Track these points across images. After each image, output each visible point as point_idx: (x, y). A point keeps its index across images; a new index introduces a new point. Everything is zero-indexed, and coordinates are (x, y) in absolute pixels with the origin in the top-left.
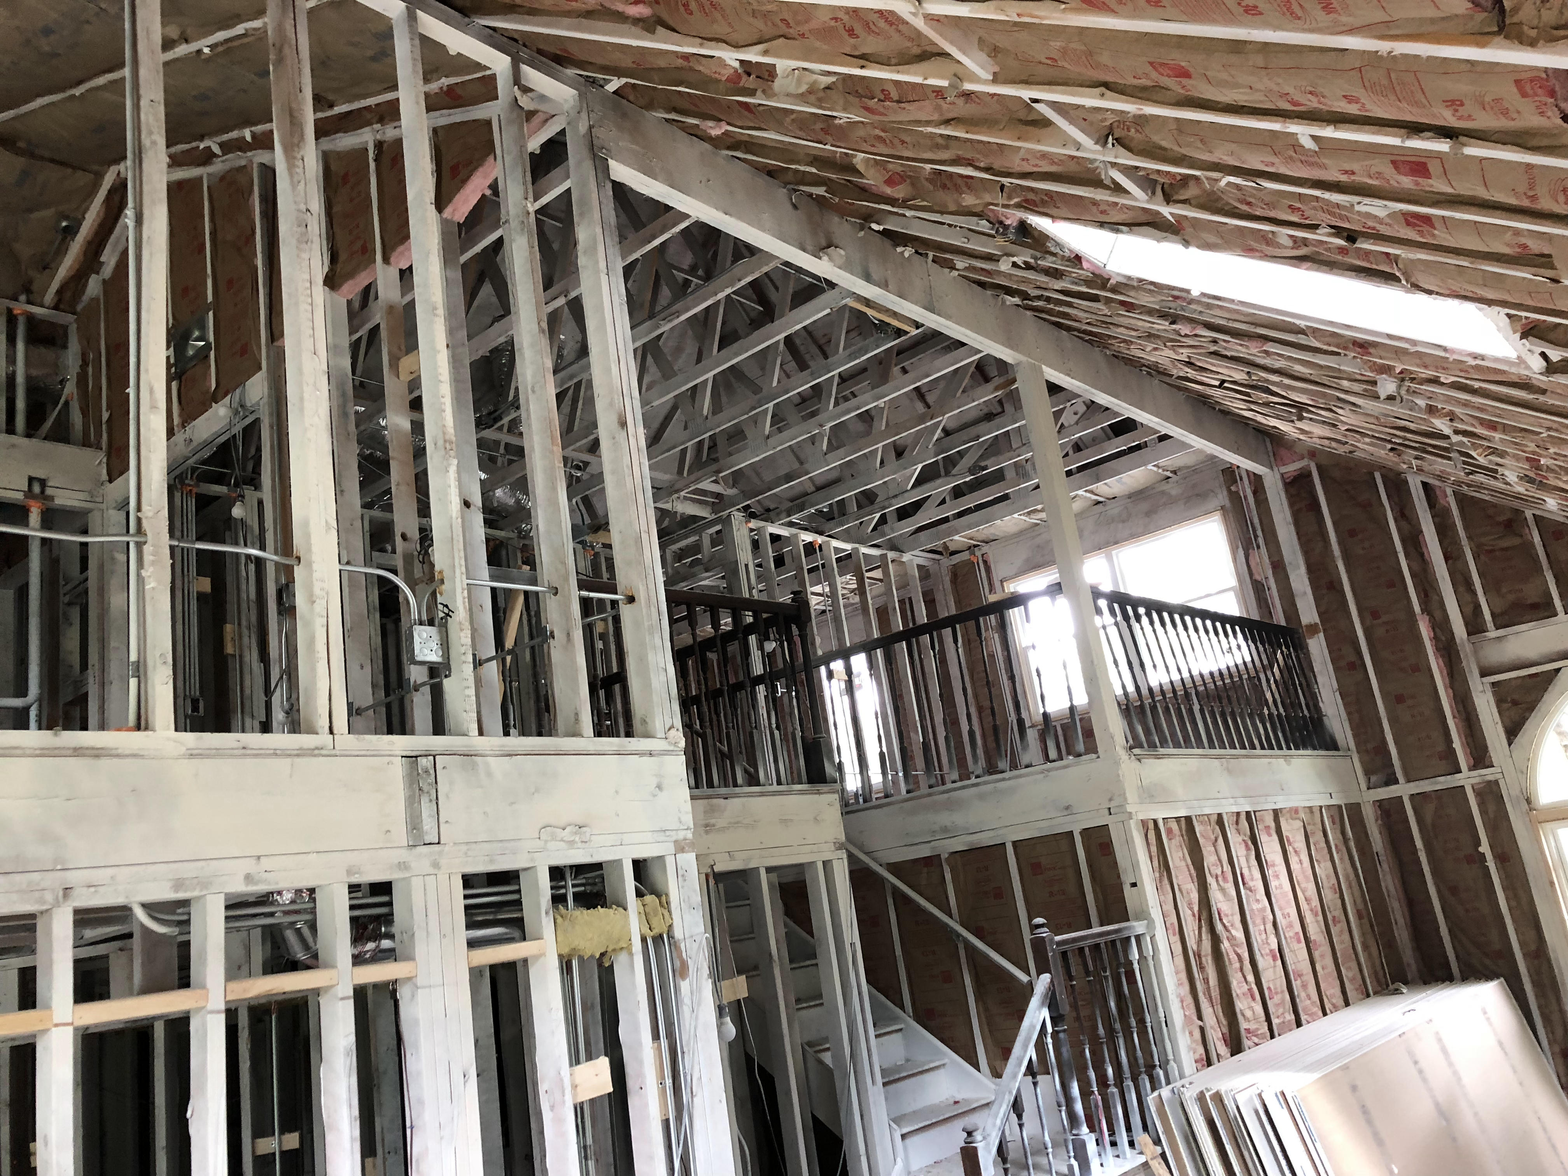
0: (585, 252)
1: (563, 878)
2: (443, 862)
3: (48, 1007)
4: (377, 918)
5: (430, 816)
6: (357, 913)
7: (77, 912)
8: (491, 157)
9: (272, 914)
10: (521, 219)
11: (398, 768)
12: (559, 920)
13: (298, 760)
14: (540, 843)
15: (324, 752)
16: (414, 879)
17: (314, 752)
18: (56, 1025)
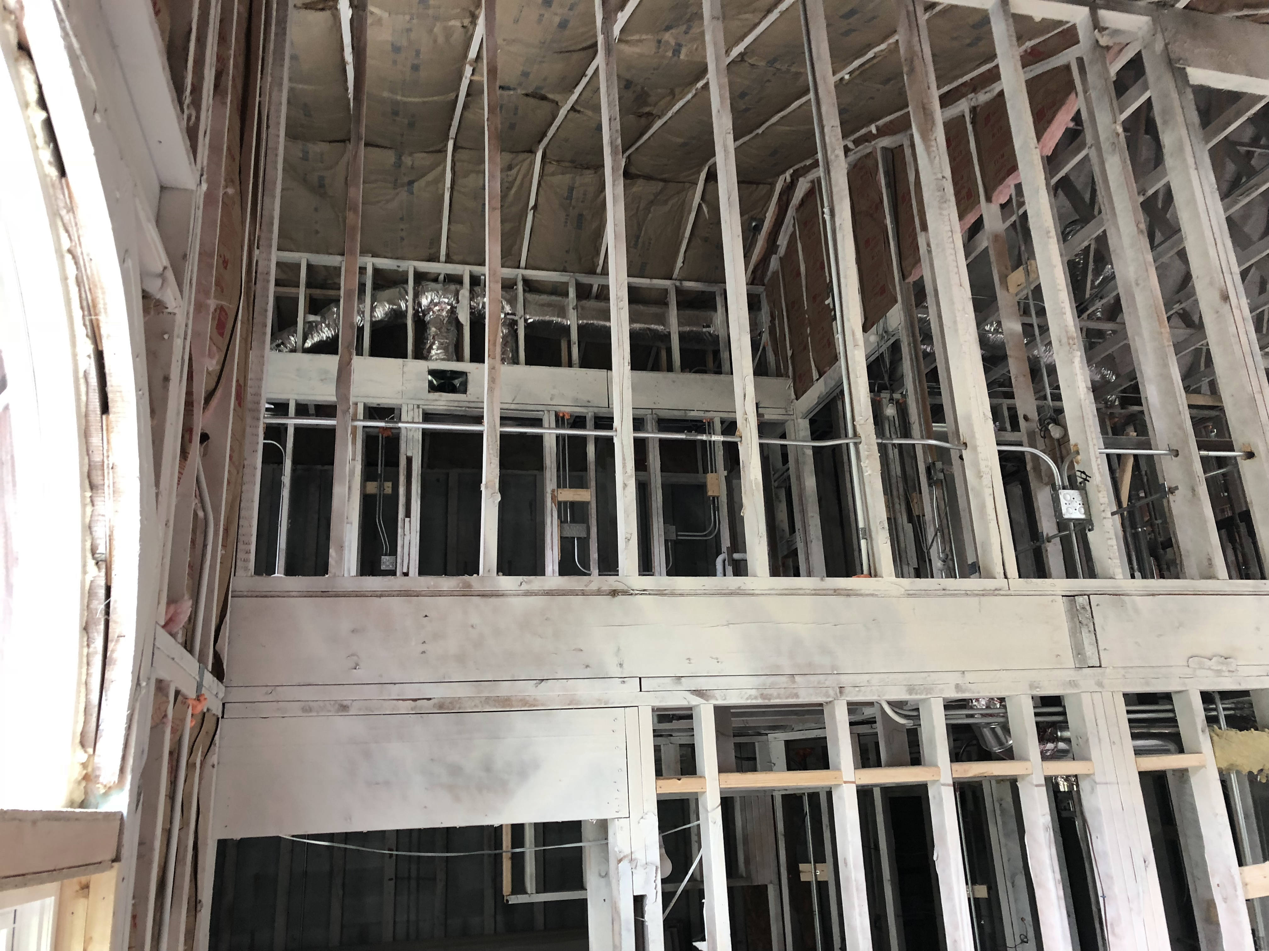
0: (1172, 155)
1: (1212, 701)
2: (1106, 682)
3: (838, 769)
4: (1053, 724)
5: (1090, 644)
6: (1040, 719)
7: (849, 704)
8: (1073, 95)
9: (972, 716)
10: (1111, 141)
11: (1061, 605)
12: (1215, 738)
13: (983, 598)
14: (1188, 671)
15: (1001, 592)
16: (1083, 695)
17: (995, 593)
18: (845, 782)
